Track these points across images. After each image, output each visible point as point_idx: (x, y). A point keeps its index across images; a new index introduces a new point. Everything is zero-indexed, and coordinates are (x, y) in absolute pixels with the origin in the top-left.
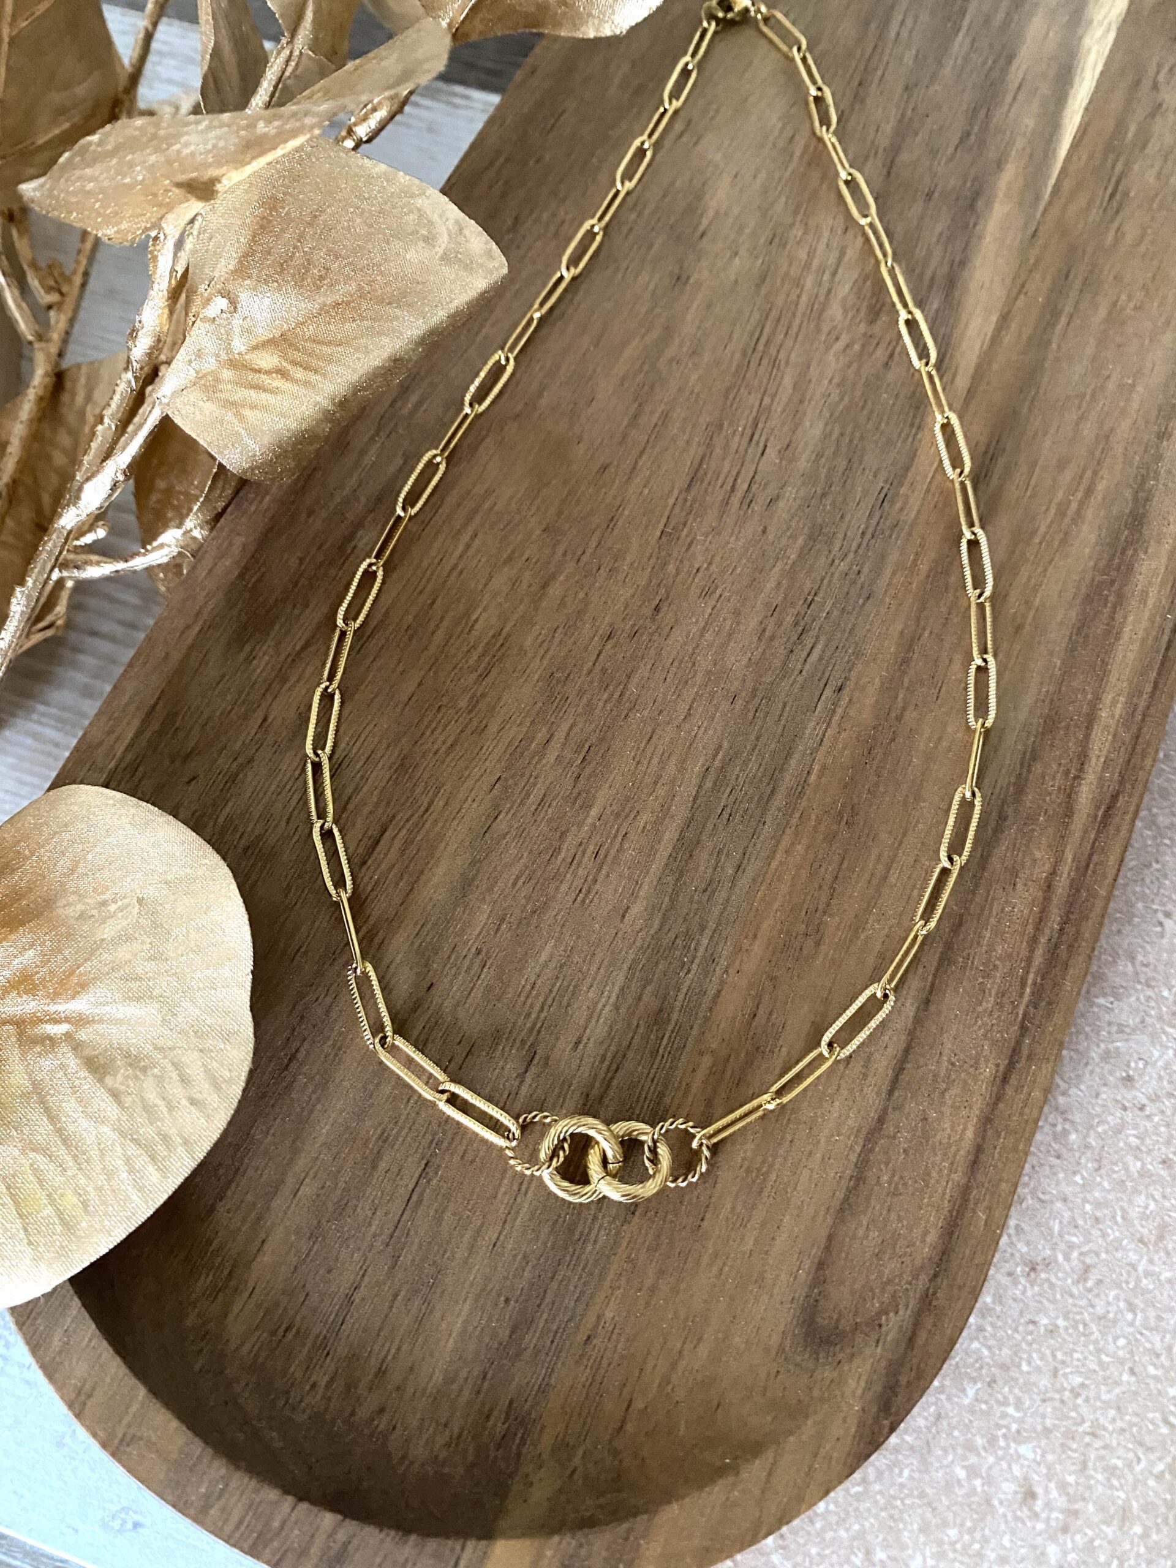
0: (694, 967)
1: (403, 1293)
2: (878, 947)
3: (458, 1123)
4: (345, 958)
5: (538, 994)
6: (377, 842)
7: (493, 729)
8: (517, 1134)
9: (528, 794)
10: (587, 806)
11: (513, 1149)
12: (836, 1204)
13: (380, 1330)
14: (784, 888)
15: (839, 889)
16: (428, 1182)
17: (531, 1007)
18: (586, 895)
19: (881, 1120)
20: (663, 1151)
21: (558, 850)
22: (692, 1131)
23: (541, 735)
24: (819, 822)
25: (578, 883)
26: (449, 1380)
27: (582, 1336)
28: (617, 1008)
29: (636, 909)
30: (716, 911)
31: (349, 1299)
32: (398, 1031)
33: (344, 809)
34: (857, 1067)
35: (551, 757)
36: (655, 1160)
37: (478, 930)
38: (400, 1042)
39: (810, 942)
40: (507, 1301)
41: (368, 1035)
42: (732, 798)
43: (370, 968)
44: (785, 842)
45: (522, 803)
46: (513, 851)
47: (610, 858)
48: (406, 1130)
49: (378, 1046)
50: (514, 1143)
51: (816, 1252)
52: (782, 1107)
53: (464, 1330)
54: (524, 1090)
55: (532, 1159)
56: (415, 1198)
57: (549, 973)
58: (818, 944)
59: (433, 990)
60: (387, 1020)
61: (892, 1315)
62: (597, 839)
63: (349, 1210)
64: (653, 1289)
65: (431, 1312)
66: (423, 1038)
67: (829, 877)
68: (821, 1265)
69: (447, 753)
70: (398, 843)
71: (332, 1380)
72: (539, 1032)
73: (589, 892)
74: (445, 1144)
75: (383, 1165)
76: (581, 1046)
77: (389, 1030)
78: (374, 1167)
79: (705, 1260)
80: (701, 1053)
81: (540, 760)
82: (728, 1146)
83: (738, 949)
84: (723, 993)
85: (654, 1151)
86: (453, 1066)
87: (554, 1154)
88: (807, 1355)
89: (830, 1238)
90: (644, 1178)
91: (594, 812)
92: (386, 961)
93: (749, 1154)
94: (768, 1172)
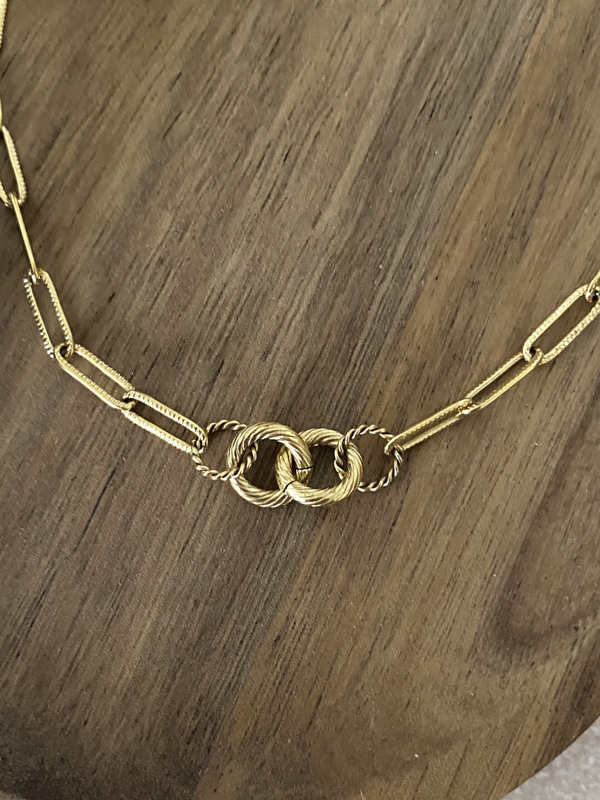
0: (390, 274)
1: (91, 597)
2: (588, 248)
3: (145, 432)
4: (22, 266)
5: (225, 304)
6: (50, 147)
7: (170, 23)
8: (205, 441)
9: (211, 91)
10: (276, 103)
11: (201, 456)
12: (533, 509)
13: (70, 632)
14: (489, 190)
15: (550, 188)
16: (115, 489)
17: (218, 317)
18: (275, 201)
19: (583, 427)
20: (354, 457)
21: (244, 153)
22: (383, 436)
23: (224, 29)
24: (529, 114)
25: (266, 190)
26: (139, 679)
27: (270, 637)
28: (307, 317)
29: (329, 215)
30: (415, 214)
31: (38, 604)
32: (79, 340)
33: (14, 112)
34: (559, 372)
35: (237, 49)
36: (345, 466)
37: (161, 237)
38: (82, 352)
39: (516, 244)
40: (196, 603)
41: (48, 344)
42: (435, 92)
43: (46, 277)
44: (492, 139)
45: (206, 100)
46: (196, 155)
47: (300, 161)
48: (92, 439)
49: (58, 355)
50: (201, 451)
51: (512, 557)
52: (478, 413)
53: (154, 631)
54: (211, 400)
55: (221, 466)
56: (102, 504)
57: (234, 283)
58: (523, 247)
59: (115, 301)
60: (66, 328)
61: (589, 619)
62: (286, 139)
63: (35, 518)
64: (345, 591)
65: (121, 614)
66: (106, 348)
67: (538, 177)
68: (515, 569)
69: (123, 49)
70: (72, 147)
71: (22, 680)
72: (226, 341)
73: (279, 196)
74: (133, 451)
75: (69, 473)
76: (270, 357)
77: (69, 337)
78: (60, 474)
79: (398, 562)
80: (395, 362)
81: (224, 54)
82: (422, 452)
83: (438, 254)
84: (420, 301)
85: (344, 457)
86: (140, 375)
87: (242, 460)
88: (499, 657)
89: (526, 543)
90: (334, 482)
91: (283, 112)
92: (65, 270)
93: (443, 461)
94: (462, 478)
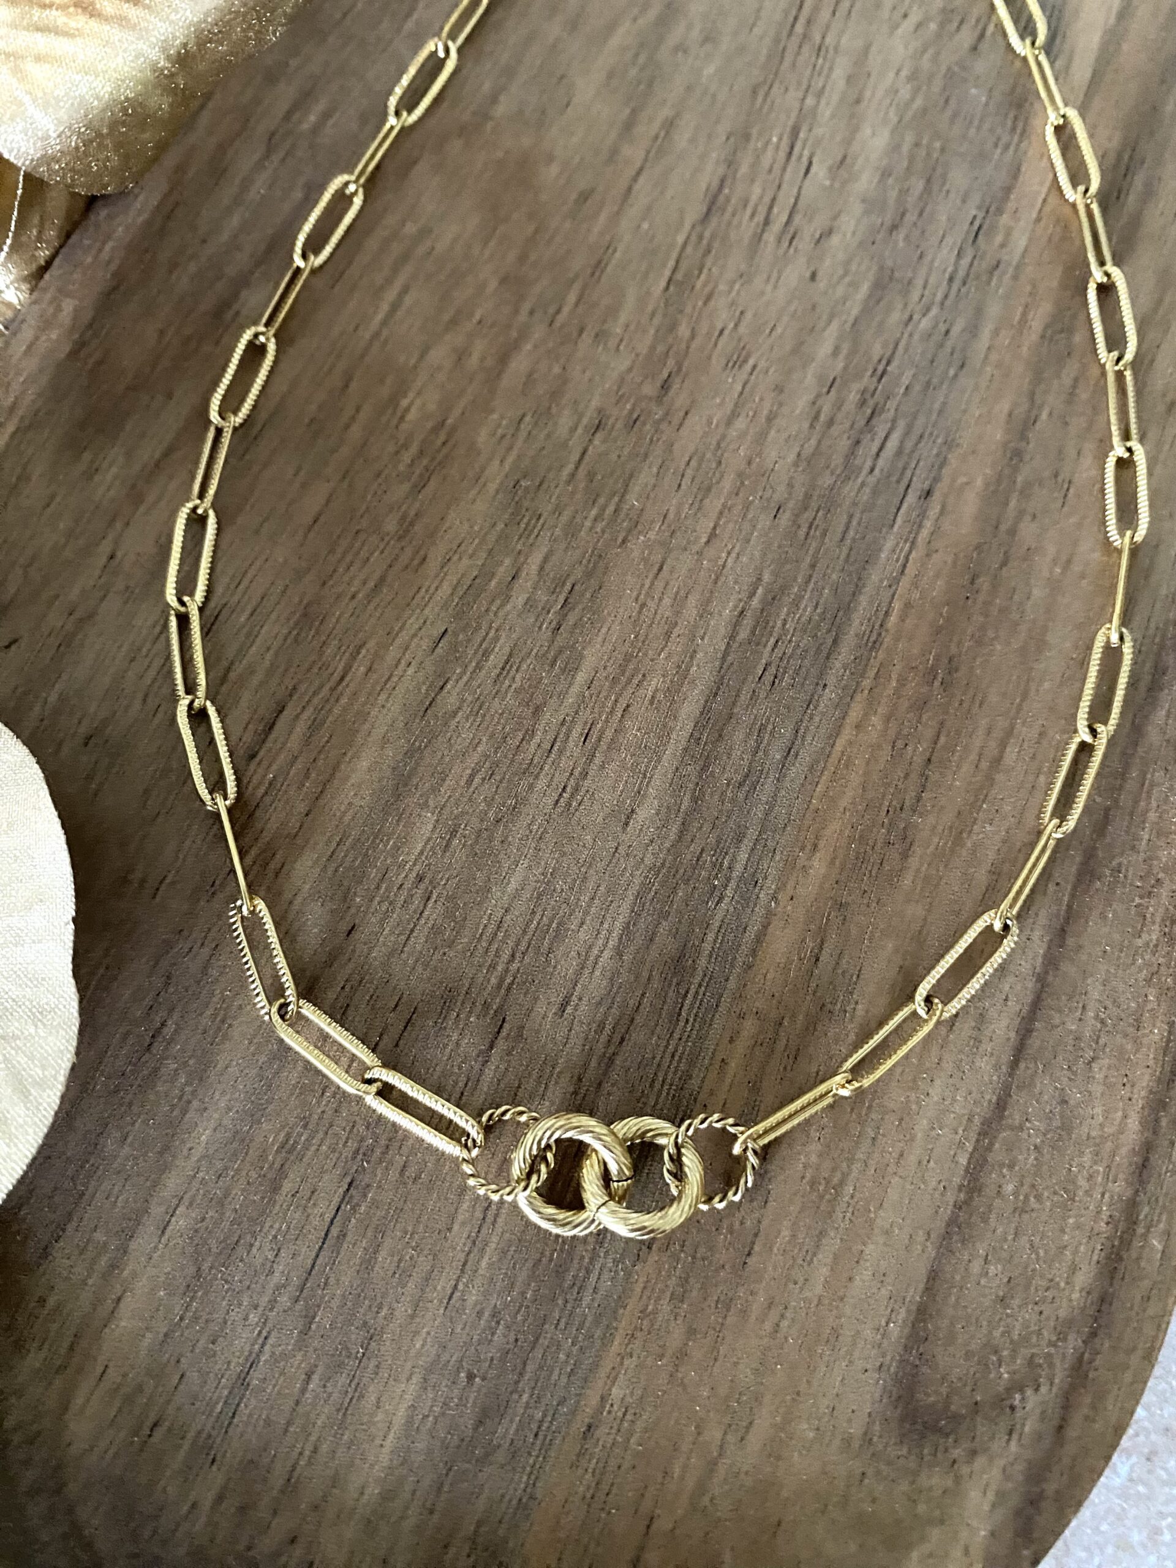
0: (729, 892)
1: (320, 1370)
2: (991, 855)
3: (394, 1124)
4: (229, 890)
5: (507, 935)
6: (271, 727)
7: (433, 565)
8: (480, 1139)
9: (486, 654)
10: (570, 670)
11: (472, 1162)
12: (939, 1225)
13: (289, 1423)
14: (855, 778)
15: (934, 776)
16: (353, 1208)
17: (497, 955)
18: (572, 795)
19: (1001, 1106)
20: (691, 1162)
21: (531, 733)
22: (732, 1130)
23: (503, 571)
24: (902, 682)
25: (560, 779)
26: (388, 1496)
27: (579, 1425)
28: (619, 953)
29: (645, 813)
30: (759, 812)
31: (243, 1381)
32: (307, 992)
33: (224, 679)
34: (965, 1028)
35: (519, 599)
36: (679, 1175)
37: (419, 847)
38: (309, 1011)
39: (894, 854)
40: (471, 1377)
41: (261, 1000)
42: (778, 652)
43: (261, 905)
44: (855, 713)
45: (479, 667)
46: (467, 735)
47: (603, 745)
48: (321, 1135)
49: (276, 1018)
50: (475, 1152)
51: (914, 1294)
52: (860, 1093)
53: (410, 1421)
54: (489, 1073)
55: (500, 1175)
56: (334, 1231)
57: (520, 908)
58: (905, 856)
59: (355, 935)
60: (287, 979)
61: (1029, 1392)
62: (585, 715)
63: (241, 1251)
64: (682, 1355)
65: (362, 1396)
66: (342, 1001)
67: (919, 760)
68: (922, 1314)
69: (369, 598)
70: (300, 728)
71: (220, 1499)
72: (509, 989)
73: (576, 789)
74: (378, 1152)
75: (287, 1186)
76: (569, 1010)
77: (291, 992)
78: (276, 1188)
79: (755, 1310)
80: (742, 1016)
81: (502, 606)
82: (784, 1150)
83: (790, 864)
84: (770, 929)
85: (677, 1160)
86: (387, 1042)
87: (532, 1170)
88: (904, 1451)
89: (933, 1276)
90: (665, 1201)
91: (581, 677)
92: (287, 895)
93: (814, 1158)
94: (842, 1183)
